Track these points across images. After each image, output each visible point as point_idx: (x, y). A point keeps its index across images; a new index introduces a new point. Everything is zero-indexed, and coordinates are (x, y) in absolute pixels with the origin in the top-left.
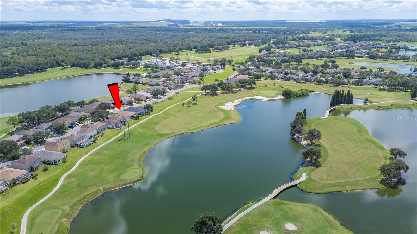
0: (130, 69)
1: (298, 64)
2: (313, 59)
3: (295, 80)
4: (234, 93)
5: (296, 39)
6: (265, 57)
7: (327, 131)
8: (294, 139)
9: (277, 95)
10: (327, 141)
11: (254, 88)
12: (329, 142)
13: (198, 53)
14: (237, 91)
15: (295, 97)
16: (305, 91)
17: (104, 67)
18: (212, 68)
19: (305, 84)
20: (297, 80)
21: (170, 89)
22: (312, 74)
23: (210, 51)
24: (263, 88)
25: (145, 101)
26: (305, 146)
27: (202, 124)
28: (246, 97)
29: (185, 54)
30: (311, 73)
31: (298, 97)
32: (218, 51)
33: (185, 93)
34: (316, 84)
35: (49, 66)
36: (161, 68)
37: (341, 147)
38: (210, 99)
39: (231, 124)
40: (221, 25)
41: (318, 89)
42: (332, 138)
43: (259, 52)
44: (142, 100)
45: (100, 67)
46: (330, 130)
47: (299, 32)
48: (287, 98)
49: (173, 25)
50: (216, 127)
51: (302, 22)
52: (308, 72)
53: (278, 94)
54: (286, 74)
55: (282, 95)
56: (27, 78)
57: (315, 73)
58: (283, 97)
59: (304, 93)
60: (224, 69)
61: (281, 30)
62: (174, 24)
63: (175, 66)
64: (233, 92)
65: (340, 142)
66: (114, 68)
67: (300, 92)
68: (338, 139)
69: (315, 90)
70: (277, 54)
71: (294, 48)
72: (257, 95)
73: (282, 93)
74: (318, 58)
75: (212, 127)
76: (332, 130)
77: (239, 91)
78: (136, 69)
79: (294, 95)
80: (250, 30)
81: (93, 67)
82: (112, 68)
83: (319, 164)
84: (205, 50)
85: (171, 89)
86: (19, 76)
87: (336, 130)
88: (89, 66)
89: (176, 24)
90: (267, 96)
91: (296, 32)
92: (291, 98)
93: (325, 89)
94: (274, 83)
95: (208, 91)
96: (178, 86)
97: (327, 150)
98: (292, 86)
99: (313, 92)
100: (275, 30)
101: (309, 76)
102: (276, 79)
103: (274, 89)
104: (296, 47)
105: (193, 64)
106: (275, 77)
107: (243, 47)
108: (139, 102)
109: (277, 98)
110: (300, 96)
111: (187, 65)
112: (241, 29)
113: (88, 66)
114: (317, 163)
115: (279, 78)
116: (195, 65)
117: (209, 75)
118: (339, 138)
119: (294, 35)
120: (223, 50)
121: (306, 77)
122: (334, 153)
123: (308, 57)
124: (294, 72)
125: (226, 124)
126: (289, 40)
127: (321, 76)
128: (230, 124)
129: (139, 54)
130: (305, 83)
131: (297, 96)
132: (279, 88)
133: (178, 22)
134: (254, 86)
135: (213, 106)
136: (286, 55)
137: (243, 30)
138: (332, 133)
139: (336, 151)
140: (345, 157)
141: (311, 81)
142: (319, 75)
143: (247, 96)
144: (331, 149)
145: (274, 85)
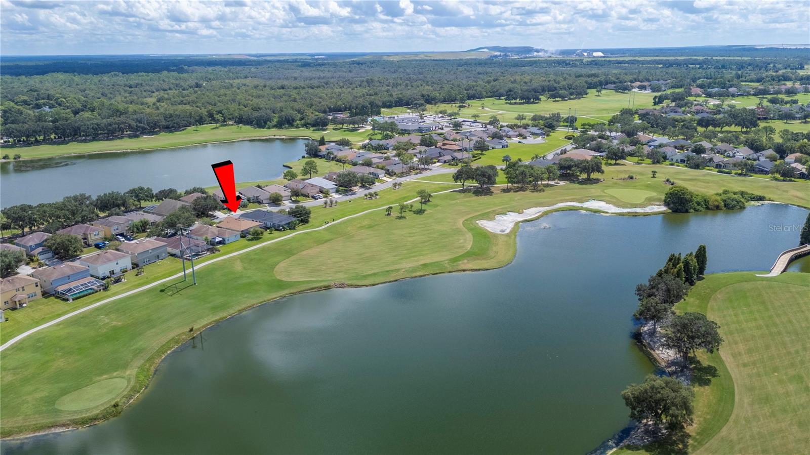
0: (345, 131)
1: (745, 130)
2: (793, 122)
3: (718, 166)
4: (537, 191)
5: (763, 79)
6: (663, 113)
7: (761, 322)
8: (637, 337)
9: (650, 201)
10: (746, 359)
11: (597, 181)
12: (754, 364)
13: (510, 104)
14: (547, 186)
15: (701, 209)
16: (736, 196)
17: (297, 127)
18: (517, 133)
19: (743, 178)
20: (725, 167)
21: (390, 173)
22: (774, 153)
23: (539, 100)
24: (620, 182)
25: (314, 197)
26: (663, 364)
27: (400, 263)
28: (562, 201)
29: (479, 105)
30: (770, 152)
31: (712, 209)
32: (558, 101)
33: (417, 184)
34: (776, 179)
35: (192, 120)
36: (402, 130)
37: (791, 387)
38: (467, 201)
39: (479, 270)
40: (601, 54)
41: (779, 192)
42: (767, 347)
43: (655, 104)
44: (307, 196)
45: (287, 126)
46: (770, 317)
47: (779, 66)
48: (675, 211)
49: (500, 56)
50: (431, 276)
51: (795, 47)
52: (764, 149)
53: (654, 200)
54: (699, 150)
55: (662, 203)
56: (145, 142)
57: (782, 152)
58: (663, 208)
59: (729, 202)
60: (548, 136)
61: (731, 63)
62: (502, 54)
63: (437, 128)
64: (535, 189)
65: (793, 365)
66: (315, 128)
67: (719, 198)
68: (789, 353)
69: (767, 196)
70: (699, 107)
71: (750, 97)
72: (595, 198)
73: (663, 197)
74: (805, 119)
75: (422, 274)
76: (777, 321)
77: (552, 185)
78: (355, 132)
79: (698, 204)
80: (658, 62)
81: (275, 126)
82: (312, 129)
83: (681, 446)
84: (530, 97)
85: (392, 176)
86: (130, 137)
87: (794, 321)
88: (268, 123)
89: (506, 55)
90: (620, 204)
91: (772, 65)
92: (687, 211)
93: (799, 194)
94: (654, 173)
95: (471, 183)
96: (413, 168)
97: (733, 394)
98: (704, 181)
99: (761, 198)
100: (718, 61)
101: (762, 159)
102: (667, 162)
103: (649, 187)
104: (755, 95)
105: (480, 125)
106: (665, 158)
107: (623, 93)
108: (298, 199)
109: (648, 210)
110: (718, 208)
111: (464, 127)
112: (638, 62)
113: (265, 123)
114: (675, 443)
115: (674, 160)
116: (486, 127)
117: (503, 147)
118: (792, 350)
119: (762, 71)
120: (570, 99)
121: (755, 160)
122: (756, 406)
123: (779, 115)
124: (723, 149)
125: (464, 270)
126: (745, 81)
127: (797, 160)
128: (476, 270)
129: (380, 104)
130: (745, 175)
131: (707, 208)
132: (663, 185)
133: (509, 52)
134: (600, 178)
135: (461, 221)
136: (720, 111)
137: (643, 63)
138: (774, 330)
139: (766, 400)
140: (795, 429)
141: (762, 172)
142: (790, 158)
143: (567, 201)
144: (751, 389)
145: (654, 177)
